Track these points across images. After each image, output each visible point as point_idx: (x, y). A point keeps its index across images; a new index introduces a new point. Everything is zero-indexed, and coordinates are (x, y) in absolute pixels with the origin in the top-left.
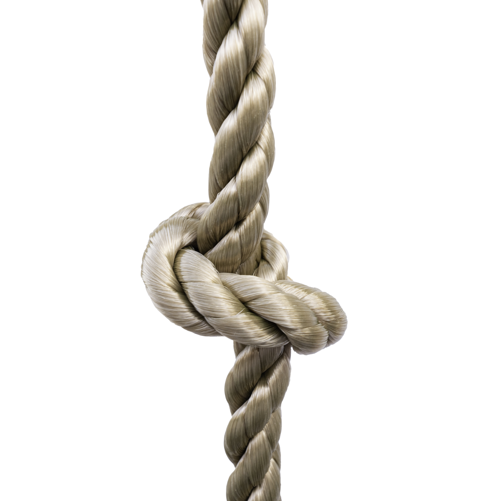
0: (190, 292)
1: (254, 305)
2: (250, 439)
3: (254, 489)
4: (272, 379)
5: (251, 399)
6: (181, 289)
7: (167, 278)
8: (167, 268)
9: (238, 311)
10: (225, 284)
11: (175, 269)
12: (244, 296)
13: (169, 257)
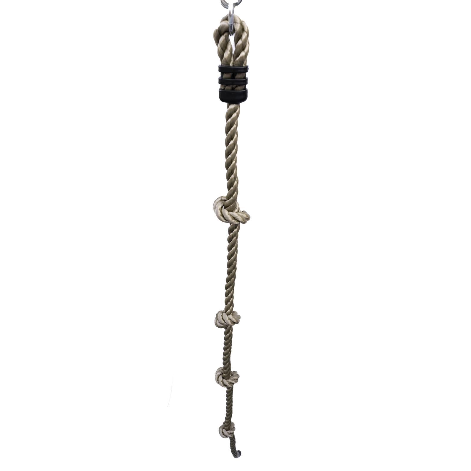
0: (225, 217)
1: (235, 218)
2: (233, 238)
3: (233, 247)
4: (237, 228)
5: (234, 232)
6: (223, 216)
7: (219, 213)
8: (219, 211)
9: (233, 220)
10: (231, 215)
11: (221, 211)
12: (234, 217)
13: (220, 210)
